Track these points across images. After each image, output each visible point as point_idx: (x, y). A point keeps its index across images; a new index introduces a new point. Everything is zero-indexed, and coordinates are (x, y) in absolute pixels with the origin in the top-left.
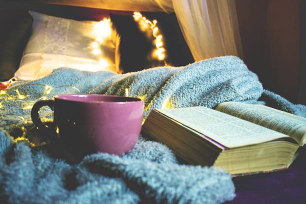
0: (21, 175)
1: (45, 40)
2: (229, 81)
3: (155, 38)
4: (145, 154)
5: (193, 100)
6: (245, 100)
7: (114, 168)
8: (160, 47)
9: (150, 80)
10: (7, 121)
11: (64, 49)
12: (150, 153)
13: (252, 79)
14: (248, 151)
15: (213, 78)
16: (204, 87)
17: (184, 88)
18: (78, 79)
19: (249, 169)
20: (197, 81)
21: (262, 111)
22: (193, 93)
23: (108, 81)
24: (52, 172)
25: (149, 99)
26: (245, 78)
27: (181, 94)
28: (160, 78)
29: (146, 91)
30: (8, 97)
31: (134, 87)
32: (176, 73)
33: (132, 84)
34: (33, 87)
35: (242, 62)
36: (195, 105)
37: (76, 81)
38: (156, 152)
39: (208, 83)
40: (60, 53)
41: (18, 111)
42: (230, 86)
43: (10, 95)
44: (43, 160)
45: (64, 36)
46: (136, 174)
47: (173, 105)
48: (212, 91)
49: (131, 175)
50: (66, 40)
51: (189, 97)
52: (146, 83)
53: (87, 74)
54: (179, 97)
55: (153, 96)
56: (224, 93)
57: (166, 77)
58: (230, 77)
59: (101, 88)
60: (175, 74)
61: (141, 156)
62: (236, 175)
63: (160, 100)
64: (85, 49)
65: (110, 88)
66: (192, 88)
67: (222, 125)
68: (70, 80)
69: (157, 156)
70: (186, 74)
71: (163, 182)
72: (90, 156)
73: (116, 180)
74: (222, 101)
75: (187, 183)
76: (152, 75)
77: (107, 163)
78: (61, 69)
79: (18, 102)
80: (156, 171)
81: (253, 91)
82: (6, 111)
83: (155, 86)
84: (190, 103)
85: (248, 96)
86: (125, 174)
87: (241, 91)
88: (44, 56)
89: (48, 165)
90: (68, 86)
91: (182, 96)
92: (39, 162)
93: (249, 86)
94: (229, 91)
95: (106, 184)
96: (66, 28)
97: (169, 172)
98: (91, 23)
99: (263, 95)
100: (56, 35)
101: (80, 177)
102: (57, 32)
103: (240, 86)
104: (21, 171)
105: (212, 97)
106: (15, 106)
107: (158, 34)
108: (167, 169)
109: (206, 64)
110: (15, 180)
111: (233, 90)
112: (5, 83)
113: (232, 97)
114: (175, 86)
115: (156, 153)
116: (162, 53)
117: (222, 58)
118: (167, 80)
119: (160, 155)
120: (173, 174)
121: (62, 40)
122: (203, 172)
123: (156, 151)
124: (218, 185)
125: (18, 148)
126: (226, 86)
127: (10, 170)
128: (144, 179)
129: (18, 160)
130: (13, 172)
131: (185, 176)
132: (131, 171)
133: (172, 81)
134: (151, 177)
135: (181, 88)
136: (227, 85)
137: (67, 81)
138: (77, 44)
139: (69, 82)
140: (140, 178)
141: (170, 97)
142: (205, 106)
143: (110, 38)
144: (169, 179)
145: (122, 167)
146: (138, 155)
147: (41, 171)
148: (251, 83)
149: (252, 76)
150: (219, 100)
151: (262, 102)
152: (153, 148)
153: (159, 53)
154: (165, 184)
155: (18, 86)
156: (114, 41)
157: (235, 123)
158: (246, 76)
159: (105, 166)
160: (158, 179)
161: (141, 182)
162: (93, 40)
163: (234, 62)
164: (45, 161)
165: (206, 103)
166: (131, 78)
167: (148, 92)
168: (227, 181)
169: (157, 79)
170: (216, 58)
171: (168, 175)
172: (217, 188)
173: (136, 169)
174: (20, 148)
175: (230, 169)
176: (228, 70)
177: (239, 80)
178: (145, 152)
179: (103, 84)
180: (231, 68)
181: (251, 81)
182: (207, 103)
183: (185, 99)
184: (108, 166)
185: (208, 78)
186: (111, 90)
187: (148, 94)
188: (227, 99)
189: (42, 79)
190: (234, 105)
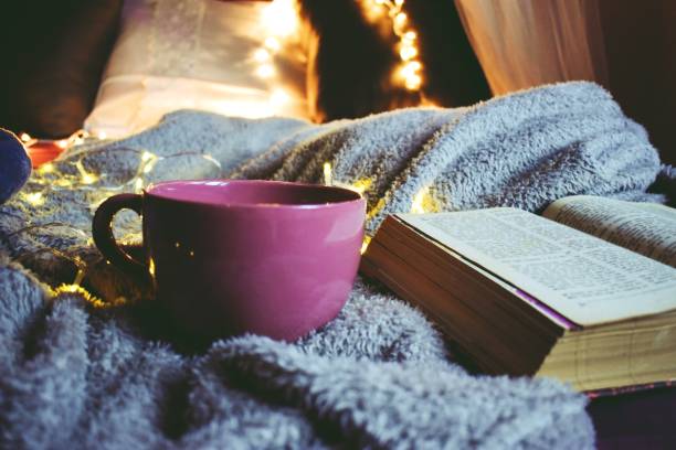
0: (48, 396)
1: (151, 46)
2: (577, 144)
3: (398, 39)
4: (367, 334)
5: (489, 191)
6: (616, 191)
7: (282, 381)
8: (412, 60)
9: (385, 140)
10: (49, 237)
11: (191, 66)
12: (380, 331)
13: (633, 139)
14: (630, 332)
15: (538, 136)
16: (516, 159)
17: (466, 161)
18: (219, 136)
19: (630, 376)
20: (497, 143)
21: (664, 221)
22: (489, 173)
23: (288, 142)
24: (133, 380)
25: (381, 187)
26: (617, 138)
27: (459, 176)
28: (409, 136)
29: (375, 168)
30: (58, 178)
31: (345, 158)
32: (448, 124)
33: (341, 151)
34: (115, 157)
35: (609, 95)
36: (492, 203)
37: (214, 142)
38: (394, 327)
39: (526, 149)
40: (184, 74)
41: (80, 212)
42: (580, 157)
43: (63, 174)
44: (116, 344)
45: (194, 37)
46: (336, 401)
47: (438, 202)
48: (537, 170)
49: (324, 403)
50: (198, 43)
51: (478, 184)
52: (374, 146)
53: (240, 124)
54: (455, 182)
55: (390, 179)
56: (565, 175)
57: (422, 134)
58: (579, 133)
59: (270, 157)
60: (444, 127)
61: (357, 336)
62: (595, 391)
63: (407, 190)
64: (238, 65)
65: (290, 160)
66: (486, 162)
67: (560, 260)
68: (200, 138)
69: (395, 337)
70: (472, 125)
71: (409, 425)
72: (225, 341)
73: (286, 414)
74: (560, 193)
75: (471, 430)
76: (388, 129)
77: (267, 366)
78: (180, 113)
79: (80, 191)
80: (390, 394)
81: (637, 168)
82: (52, 211)
83: (397, 156)
84: (480, 197)
85: (625, 182)
86: (308, 399)
87: (608, 171)
88: (148, 81)
89: (128, 356)
90: (194, 153)
91: (462, 181)
92: (106, 350)
93: (628, 157)
94: (579, 169)
95: (259, 425)
96: (196, 17)
97: (426, 395)
98: (252, 5)
99: (661, 177)
100: (174, 35)
101: (199, 397)
102: (176, 27)
103: (604, 158)
104: (50, 385)
105: (536, 185)
106: (73, 200)
107: (405, 30)
108: (419, 389)
109: (522, 101)
110: (32, 408)
111: (588, 168)
112: (62, 144)
113: (586, 184)
114: (443, 155)
115: (394, 332)
116: (416, 73)
117: (561, 86)
118: (425, 142)
119: (404, 336)
120: (435, 403)
121: (188, 45)
122: (512, 395)
123: (394, 324)
124: (555, 434)
125: (55, 315)
126: (569, 156)
127: (24, 381)
128: (358, 417)
129: (47, 351)
130: (28, 387)
131: (466, 406)
132: (325, 391)
133: (437, 144)
134: (376, 413)
135: (459, 162)
136: (572, 154)
137: (193, 140)
138: (222, 53)
139: (199, 142)
140: (348, 411)
141: (431, 183)
142: (517, 205)
143: (296, 39)
144: (426, 417)
145: (303, 381)
146: (349, 334)
147: (109, 373)
148: (633, 149)
149: (634, 131)
150: (552, 191)
151: (657, 196)
152: (387, 317)
153: (409, 74)
154: (413, 433)
155: (82, 154)
156: (305, 46)
157: (595, 254)
158: (619, 132)
159: (261, 374)
160: (395, 418)
161: (351, 422)
162: (257, 44)
163: (589, 98)
164: (120, 348)
165: (520, 199)
166: (338, 134)
167: (379, 170)
168: (575, 417)
169: (401, 139)
170: (544, 87)
171: (421, 405)
172: (552, 442)
173: (339, 388)
174: (62, 314)
175: (582, 377)
176: (575, 116)
177: (603, 142)
178: (366, 328)
179: (276, 148)
180: (581, 110)
181: (632, 145)
182: (524, 198)
183: (469, 189)
184: (268, 374)
185: (526, 137)
186: (293, 163)
187: (378, 175)
188: (571, 191)
189: (137, 136)
190: (590, 204)
